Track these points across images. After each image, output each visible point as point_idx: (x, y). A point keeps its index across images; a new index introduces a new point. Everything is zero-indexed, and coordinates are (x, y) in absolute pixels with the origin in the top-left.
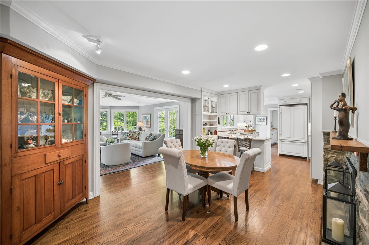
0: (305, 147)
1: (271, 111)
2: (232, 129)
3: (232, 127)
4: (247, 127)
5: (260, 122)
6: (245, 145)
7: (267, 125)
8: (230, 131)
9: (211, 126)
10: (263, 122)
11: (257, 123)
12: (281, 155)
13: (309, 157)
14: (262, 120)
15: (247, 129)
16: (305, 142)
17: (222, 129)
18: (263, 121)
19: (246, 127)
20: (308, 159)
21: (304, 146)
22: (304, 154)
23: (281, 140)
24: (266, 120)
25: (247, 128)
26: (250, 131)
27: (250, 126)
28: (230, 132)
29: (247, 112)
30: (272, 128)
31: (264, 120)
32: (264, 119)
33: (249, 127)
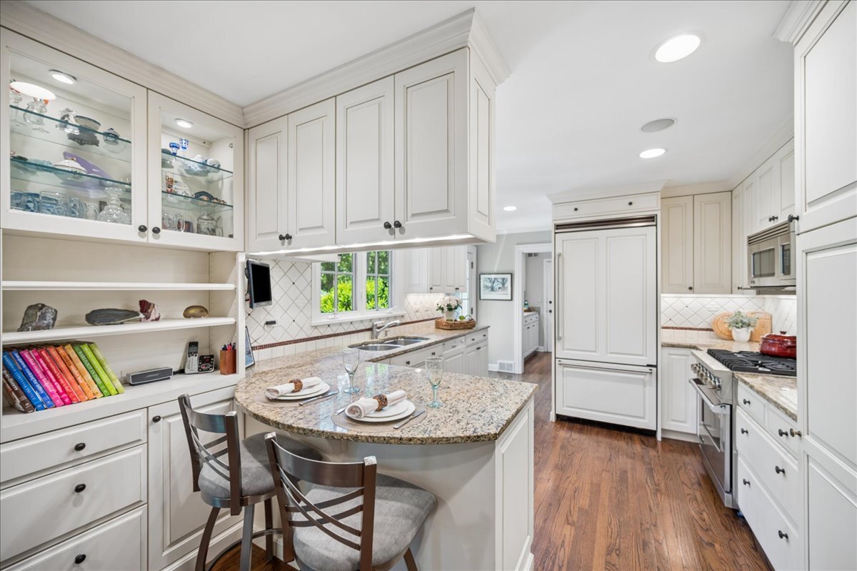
0: (648, 388)
1: (523, 253)
2: (379, 323)
3: (383, 313)
4: (446, 309)
5: (492, 289)
6: (326, 519)
7: (512, 299)
8: (370, 329)
9: (195, 316)
10: (500, 292)
11: (485, 294)
12: (561, 419)
13: (663, 430)
14: (497, 285)
15: (444, 317)
16: (647, 369)
17: (316, 327)
18: (501, 286)
19: (442, 309)
20: (659, 438)
21: (645, 385)
22: (643, 418)
23: (564, 361)
24: (508, 284)
25: (444, 315)
26: (453, 326)
27: (454, 304)
28: (368, 333)
29: (387, 226)
30: (525, 308)
31: (503, 284)
32: (503, 279)
33: (450, 309)
